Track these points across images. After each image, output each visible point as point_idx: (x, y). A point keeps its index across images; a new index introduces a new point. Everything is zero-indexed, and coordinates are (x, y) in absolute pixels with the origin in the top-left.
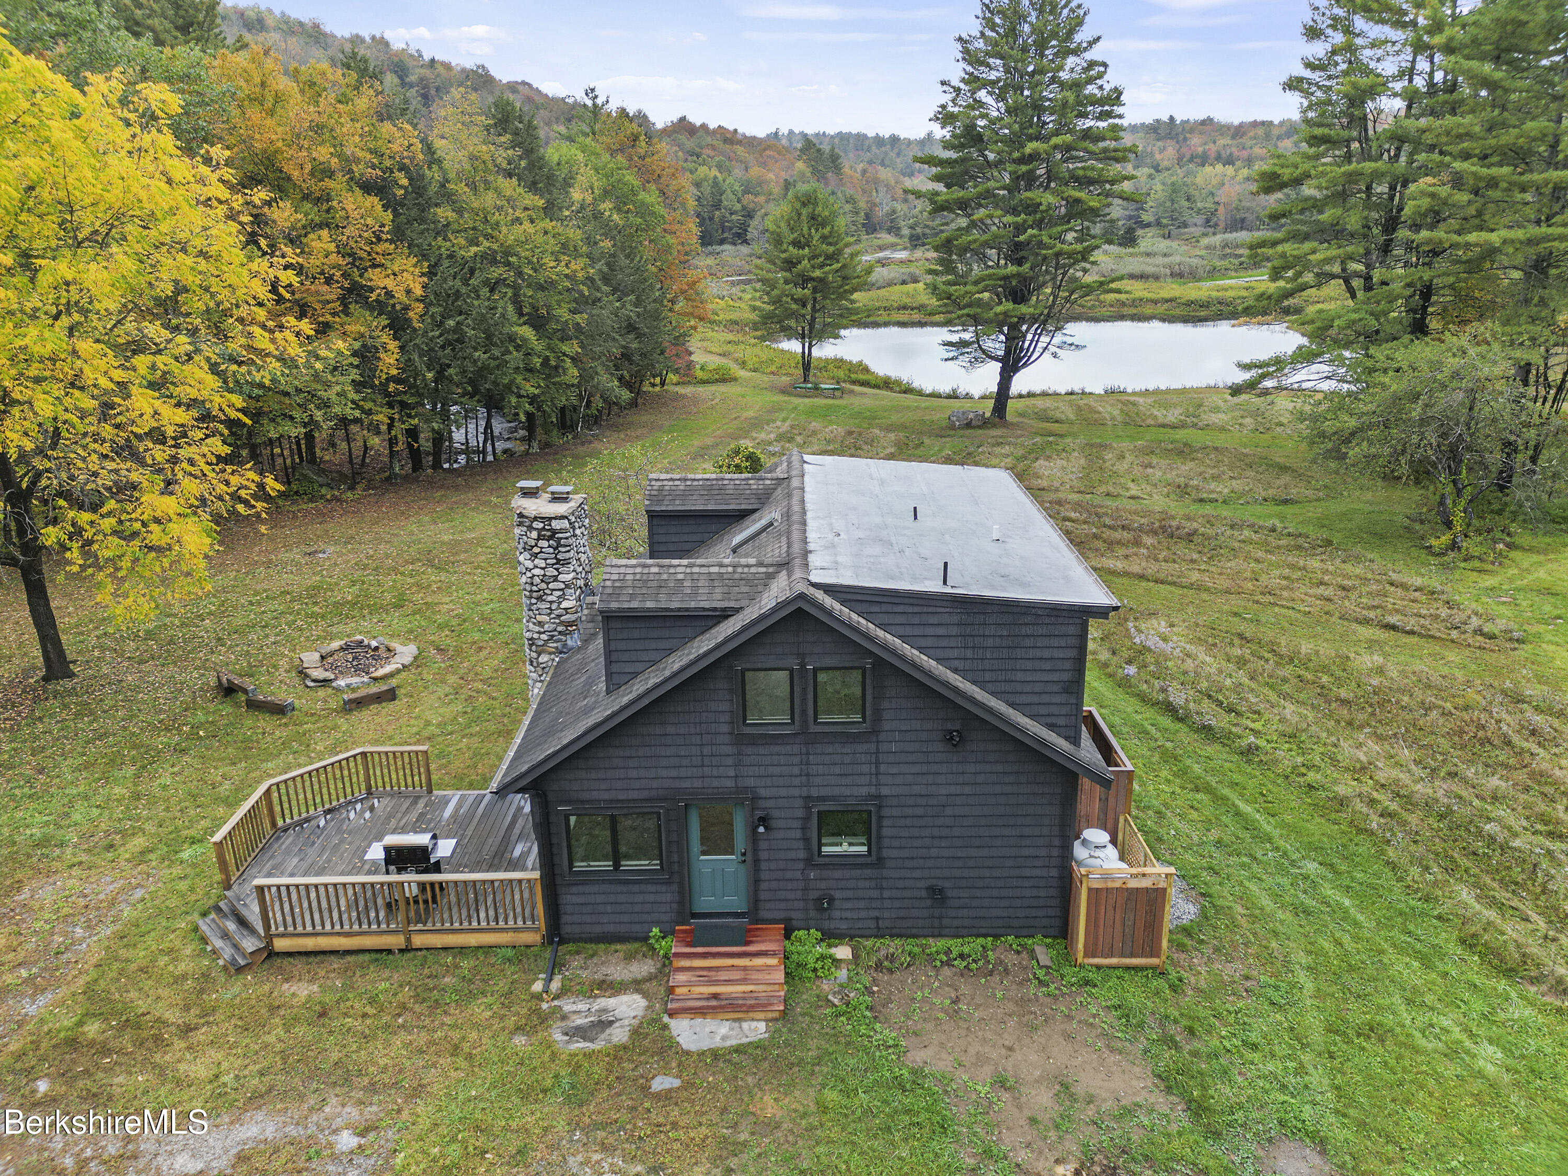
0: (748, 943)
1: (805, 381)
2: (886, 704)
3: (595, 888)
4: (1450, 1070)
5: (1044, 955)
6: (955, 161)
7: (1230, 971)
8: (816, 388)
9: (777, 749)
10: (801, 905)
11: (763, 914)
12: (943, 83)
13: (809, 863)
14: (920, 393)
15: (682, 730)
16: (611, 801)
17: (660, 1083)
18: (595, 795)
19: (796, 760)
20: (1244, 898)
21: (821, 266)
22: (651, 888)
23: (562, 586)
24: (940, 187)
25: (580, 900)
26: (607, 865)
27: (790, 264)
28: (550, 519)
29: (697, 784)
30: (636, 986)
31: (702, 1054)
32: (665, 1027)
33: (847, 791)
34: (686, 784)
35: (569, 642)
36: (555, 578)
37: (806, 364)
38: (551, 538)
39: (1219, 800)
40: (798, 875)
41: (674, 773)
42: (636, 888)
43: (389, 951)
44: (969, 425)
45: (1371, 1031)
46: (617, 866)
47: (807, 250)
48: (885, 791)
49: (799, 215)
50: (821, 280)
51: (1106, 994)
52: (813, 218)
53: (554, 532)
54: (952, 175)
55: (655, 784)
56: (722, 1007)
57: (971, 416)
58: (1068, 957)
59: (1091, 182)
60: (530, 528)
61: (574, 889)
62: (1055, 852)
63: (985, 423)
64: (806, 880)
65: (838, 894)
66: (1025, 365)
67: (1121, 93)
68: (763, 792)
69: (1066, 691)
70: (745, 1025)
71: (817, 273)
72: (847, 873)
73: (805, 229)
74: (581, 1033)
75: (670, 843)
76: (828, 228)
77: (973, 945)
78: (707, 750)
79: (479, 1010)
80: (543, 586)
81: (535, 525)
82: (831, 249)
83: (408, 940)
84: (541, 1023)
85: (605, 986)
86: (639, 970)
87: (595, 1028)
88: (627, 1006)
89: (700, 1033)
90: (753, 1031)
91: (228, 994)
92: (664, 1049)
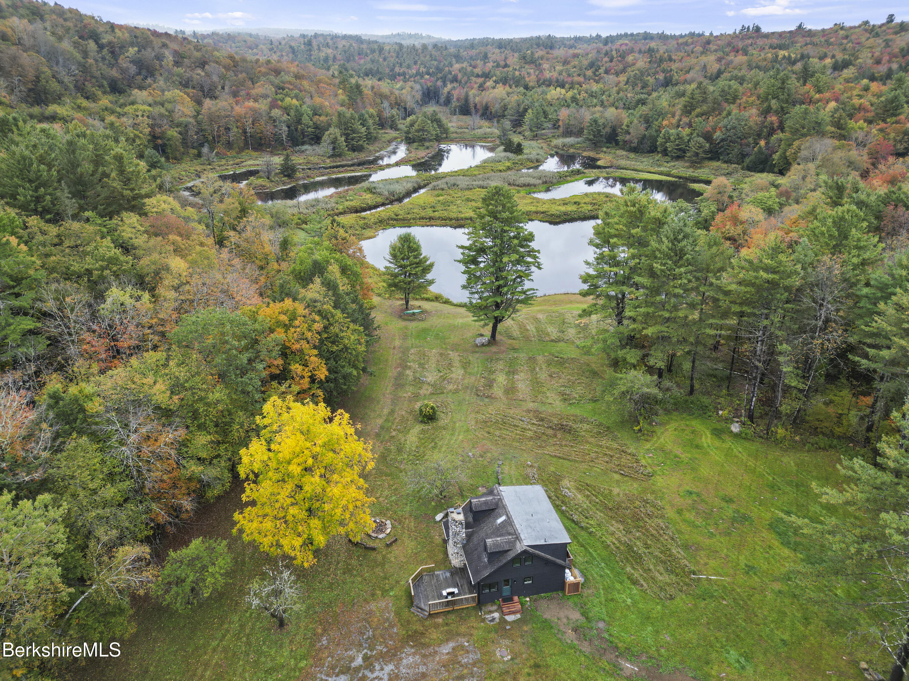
0: (513, 601)
1: (407, 308)
2: (535, 561)
3: (486, 595)
4: (623, 605)
5: (561, 595)
7: (590, 591)
8: (414, 314)
9: (518, 570)
10: (519, 592)
13: (523, 586)
15: (503, 569)
16: (490, 582)
17: (508, 627)
18: (487, 581)
19: (521, 571)
20: (592, 575)
22: (496, 594)
25: (483, 597)
26: (488, 591)
29: (505, 577)
30: (496, 611)
31: (512, 622)
32: (504, 618)
33: (529, 574)
35: (464, 542)
39: (586, 549)
40: (520, 588)
41: (501, 576)
42: (493, 594)
43: (449, 612)
44: (483, 345)
45: (612, 600)
46: (490, 591)
47: (408, 262)
51: (571, 600)
55: (498, 578)
56: (512, 613)
57: (483, 341)
58: (565, 595)
62: (562, 578)
63: (489, 343)
64: (522, 588)
68: (515, 576)
72: (528, 586)
74: (490, 621)
77: (549, 594)
78: (507, 571)
79: (472, 619)
82: (418, 261)
83: (453, 608)
84: (483, 620)
85: (491, 612)
86: (495, 608)
87: (493, 619)
88: (496, 615)
89: (510, 618)
90: (518, 616)
91: (427, 623)
92: (506, 622)
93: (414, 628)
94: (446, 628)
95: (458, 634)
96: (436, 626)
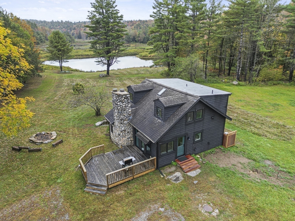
0: (188, 159)
1: (61, 71)
2: (205, 114)
3: (164, 157)
5: (222, 148)
6: (95, 27)
8: (65, 72)
9: (191, 125)
10: (192, 151)
11: (187, 154)
12: (88, 11)
13: (193, 143)
14: (84, 72)
15: (178, 125)
16: (167, 140)
17: (195, 182)
18: (165, 140)
19: (193, 126)
21: (63, 47)
22: (172, 154)
23: (129, 107)
24: (91, 32)
25: (161, 160)
26: (165, 152)
27: (56, 47)
28: (127, 95)
29: (180, 134)
31: (196, 176)
32: (187, 175)
33: (199, 130)
34: (178, 134)
35: (130, 118)
36: (128, 106)
37: (61, 67)
38: (127, 98)
40: (192, 146)
41: (177, 133)
42: (170, 155)
43: (130, 181)
44: (103, 77)
46: (167, 152)
47: (59, 44)
48: (204, 129)
49: (56, 37)
50: (63, 50)
52: (59, 37)
53: (127, 97)
54: (94, 30)
55: (174, 136)
56: (192, 169)
57: (104, 75)
58: (224, 147)
59: (120, 31)
60: (122, 97)
61: (161, 158)
62: (222, 132)
63: (106, 76)
64: (193, 146)
65: (197, 147)
66: (111, 65)
67: (123, 16)
68: (188, 133)
69: (225, 107)
70: (197, 170)
71: (62, 49)
72: (198, 143)
73: (58, 40)
74: (175, 180)
75: (175, 145)
76: (63, 39)
77: (213, 150)
78: (181, 128)
79: (156, 183)
80: (125, 108)
81: (123, 96)
82: (64, 44)
83: (133, 177)
84: (168, 181)
85: (171, 173)
86: (173, 169)
87: (177, 179)
88: (178, 174)
89: (192, 174)
90: (198, 171)
91: (107, 199)
92: (190, 177)
93: (92, 208)
94: (131, 198)
95: (148, 202)
96: (119, 200)
